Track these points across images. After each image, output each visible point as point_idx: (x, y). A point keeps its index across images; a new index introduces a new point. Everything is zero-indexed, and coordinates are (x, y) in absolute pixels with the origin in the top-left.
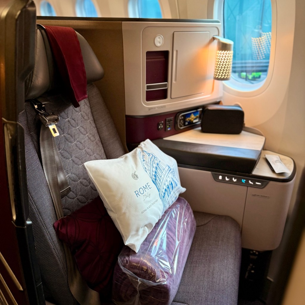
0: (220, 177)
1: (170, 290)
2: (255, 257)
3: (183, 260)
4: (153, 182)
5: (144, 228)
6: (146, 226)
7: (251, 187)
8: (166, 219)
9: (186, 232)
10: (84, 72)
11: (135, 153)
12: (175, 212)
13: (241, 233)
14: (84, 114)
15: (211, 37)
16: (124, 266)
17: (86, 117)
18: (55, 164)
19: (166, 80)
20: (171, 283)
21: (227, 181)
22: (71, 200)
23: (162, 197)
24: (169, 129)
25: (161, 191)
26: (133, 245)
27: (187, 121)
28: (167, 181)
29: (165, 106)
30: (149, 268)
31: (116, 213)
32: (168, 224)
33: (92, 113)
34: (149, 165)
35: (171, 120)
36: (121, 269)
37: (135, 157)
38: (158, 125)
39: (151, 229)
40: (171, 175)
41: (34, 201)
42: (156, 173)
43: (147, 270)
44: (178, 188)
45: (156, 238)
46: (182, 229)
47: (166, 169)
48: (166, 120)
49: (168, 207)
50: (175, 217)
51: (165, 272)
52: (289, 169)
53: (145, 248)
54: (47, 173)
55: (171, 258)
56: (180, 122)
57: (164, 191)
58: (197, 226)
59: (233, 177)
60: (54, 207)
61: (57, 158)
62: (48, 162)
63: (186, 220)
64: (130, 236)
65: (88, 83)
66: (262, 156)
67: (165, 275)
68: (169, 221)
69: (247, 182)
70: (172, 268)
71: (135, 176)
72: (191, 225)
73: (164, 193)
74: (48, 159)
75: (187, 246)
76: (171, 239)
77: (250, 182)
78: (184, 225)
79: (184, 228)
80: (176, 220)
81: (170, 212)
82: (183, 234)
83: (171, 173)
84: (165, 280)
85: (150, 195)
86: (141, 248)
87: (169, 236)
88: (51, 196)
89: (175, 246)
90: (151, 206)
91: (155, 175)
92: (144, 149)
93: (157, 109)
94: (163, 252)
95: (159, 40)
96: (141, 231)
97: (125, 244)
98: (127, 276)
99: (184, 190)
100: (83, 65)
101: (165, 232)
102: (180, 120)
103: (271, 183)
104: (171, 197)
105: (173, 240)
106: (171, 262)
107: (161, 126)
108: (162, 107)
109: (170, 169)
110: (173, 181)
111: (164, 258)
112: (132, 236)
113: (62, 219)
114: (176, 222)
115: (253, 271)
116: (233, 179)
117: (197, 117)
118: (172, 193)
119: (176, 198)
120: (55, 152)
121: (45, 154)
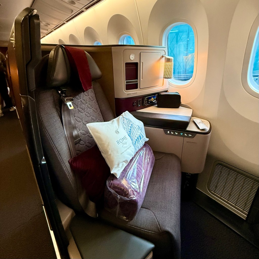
0: (168, 132)
1: (138, 203)
2: (189, 177)
3: (147, 181)
4: (129, 135)
5: (123, 163)
6: (124, 161)
7: (186, 137)
8: (137, 157)
9: (149, 164)
10: (90, 74)
11: (119, 118)
12: (142, 152)
13: (181, 163)
14: (90, 97)
15: (161, 56)
16: (110, 187)
17: (92, 99)
18: (71, 125)
19: (137, 79)
20: (139, 198)
21: (172, 134)
22: (82, 146)
23: (134, 144)
24: (139, 106)
25: (133, 141)
26: (116, 174)
27: (149, 101)
28: (137, 134)
29: (137, 93)
30: (125, 188)
31: (106, 154)
32: (138, 159)
33: (96, 97)
34: (126, 125)
35: (140, 101)
36: (108, 189)
37: (118, 121)
38: (133, 103)
39: (127, 163)
40: (139, 131)
41: (55, 147)
42: (130, 130)
43: (124, 190)
44: (144, 139)
45: (130, 169)
46: (146, 162)
47: (137, 128)
48: (137, 100)
49: (138, 149)
50: (142, 155)
51: (135, 191)
52: (208, 127)
53: (123, 175)
54: (66, 130)
55: (139, 181)
56: (145, 102)
57: (135, 140)
58: (155, 160)
59: (176, 132)
60: (70, 150)
61: (73, 122)
62: (67, 124)
63: (149, 157)
64: (114, 168)
65: (92, 81)
66: (192, 120)
67: (135, 193)
68: (139, 158)
69: (184, 134)
70: (139, 188)
71: (117, 132)
72: (152, 159)
73: (135, 142)
74: (67, 122)
75: (149, 172)
76: (140, 169)
77: (185, 135)
78: (148, 160)
79: (148, 162)
80: (143, 157)
81: (139, 152)
82: (147, 165)
83: (140, 130)
84: (135, 196)
85: (126, 143)
86: (121, 175)
87: (138, 167)
88: (68, 144)
89: (142, 173)
90: (127, 150)
91: (130, 131)
92: (124, 116)
93: (132, 94)
94: (134, 178)
95: (132, 56)
96: (121, 165)
97: (111, 173)
98: (112, 193)
99: (148, 139)
100: (89, 70)
101: (136, 165)
102: (146, 101)
103: (198, 135)
104: (140, 144)
105: (141, 169)
106: (139, 184)
107: (135, 104)
108: (135, 93)
109: (139, 127)
110: (141, 134)
111: (135, 181)
112: (115, 168)
113: (75, 157)
114: (143, 159)
115: (188, 185)
116: (176, 133)
117: (155, 99)
118: (140, 141)
119: (143, 144)
120: (71, 118)
121: (65, 119)
